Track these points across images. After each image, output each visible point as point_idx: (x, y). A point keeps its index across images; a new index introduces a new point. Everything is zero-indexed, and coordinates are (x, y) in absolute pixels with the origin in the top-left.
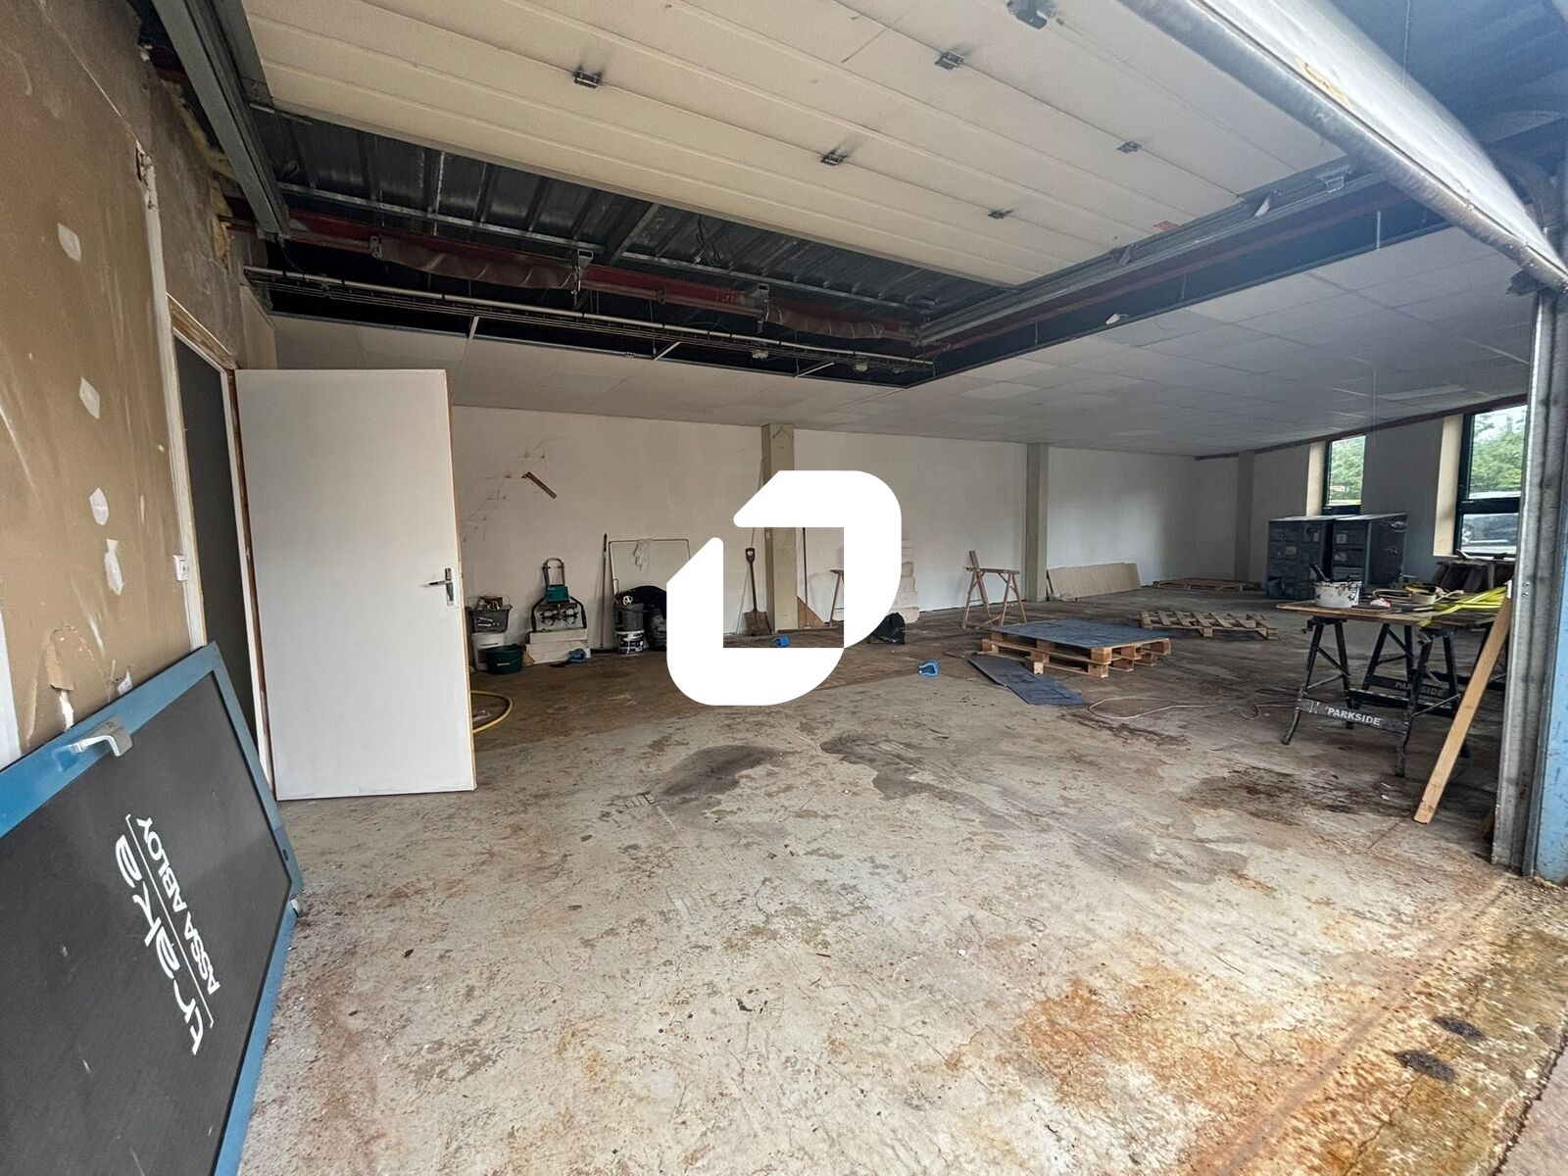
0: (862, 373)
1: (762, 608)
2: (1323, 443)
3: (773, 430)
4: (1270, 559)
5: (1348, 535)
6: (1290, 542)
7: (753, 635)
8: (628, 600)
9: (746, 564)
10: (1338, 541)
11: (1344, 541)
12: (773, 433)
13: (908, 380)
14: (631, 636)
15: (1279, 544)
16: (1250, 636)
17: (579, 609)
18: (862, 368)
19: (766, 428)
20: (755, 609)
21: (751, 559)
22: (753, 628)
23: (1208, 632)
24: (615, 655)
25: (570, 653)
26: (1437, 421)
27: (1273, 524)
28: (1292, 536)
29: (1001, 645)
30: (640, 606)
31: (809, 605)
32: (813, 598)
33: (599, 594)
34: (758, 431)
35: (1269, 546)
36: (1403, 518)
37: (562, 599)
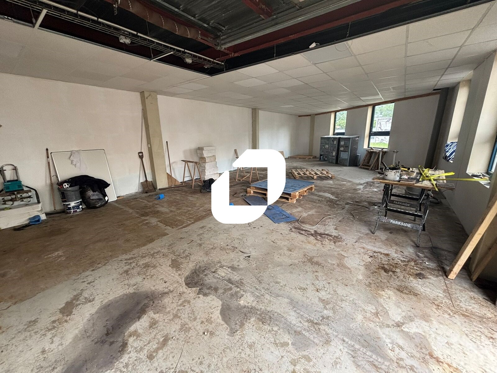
0: (189, 64)
1: (150, 179)
2: (335, 113)
3: (146, 94)
4: (321, 149)
5: (344, 142)
6: (326, 144)
7: (146, 193)
8: (66, 186)
9: (139, 160)
10: (341, 144)
11: (343, 144)
12: (146, 96)
13: (213, 71)
14: (72, 204)
15: (324, 144)
16: (327, 178)
17: (33, 193)
18: (189, 61)
19: (142, 93)
20: (146, 181)
21: (141, 157)
22: (146, 189)
23: (315, 177)
24: (64, 215)
25: (30, 219)
26: (367, 107)
27: (321, 138)
28: (327, 142)
29: (255, 191)
30: (77, 188)
31: (173, 176)
32: (174, 172)
33: (48, 182)
34: (138, 94)
35: (321, 145)
36: (358, 137)
37: (17, 189)
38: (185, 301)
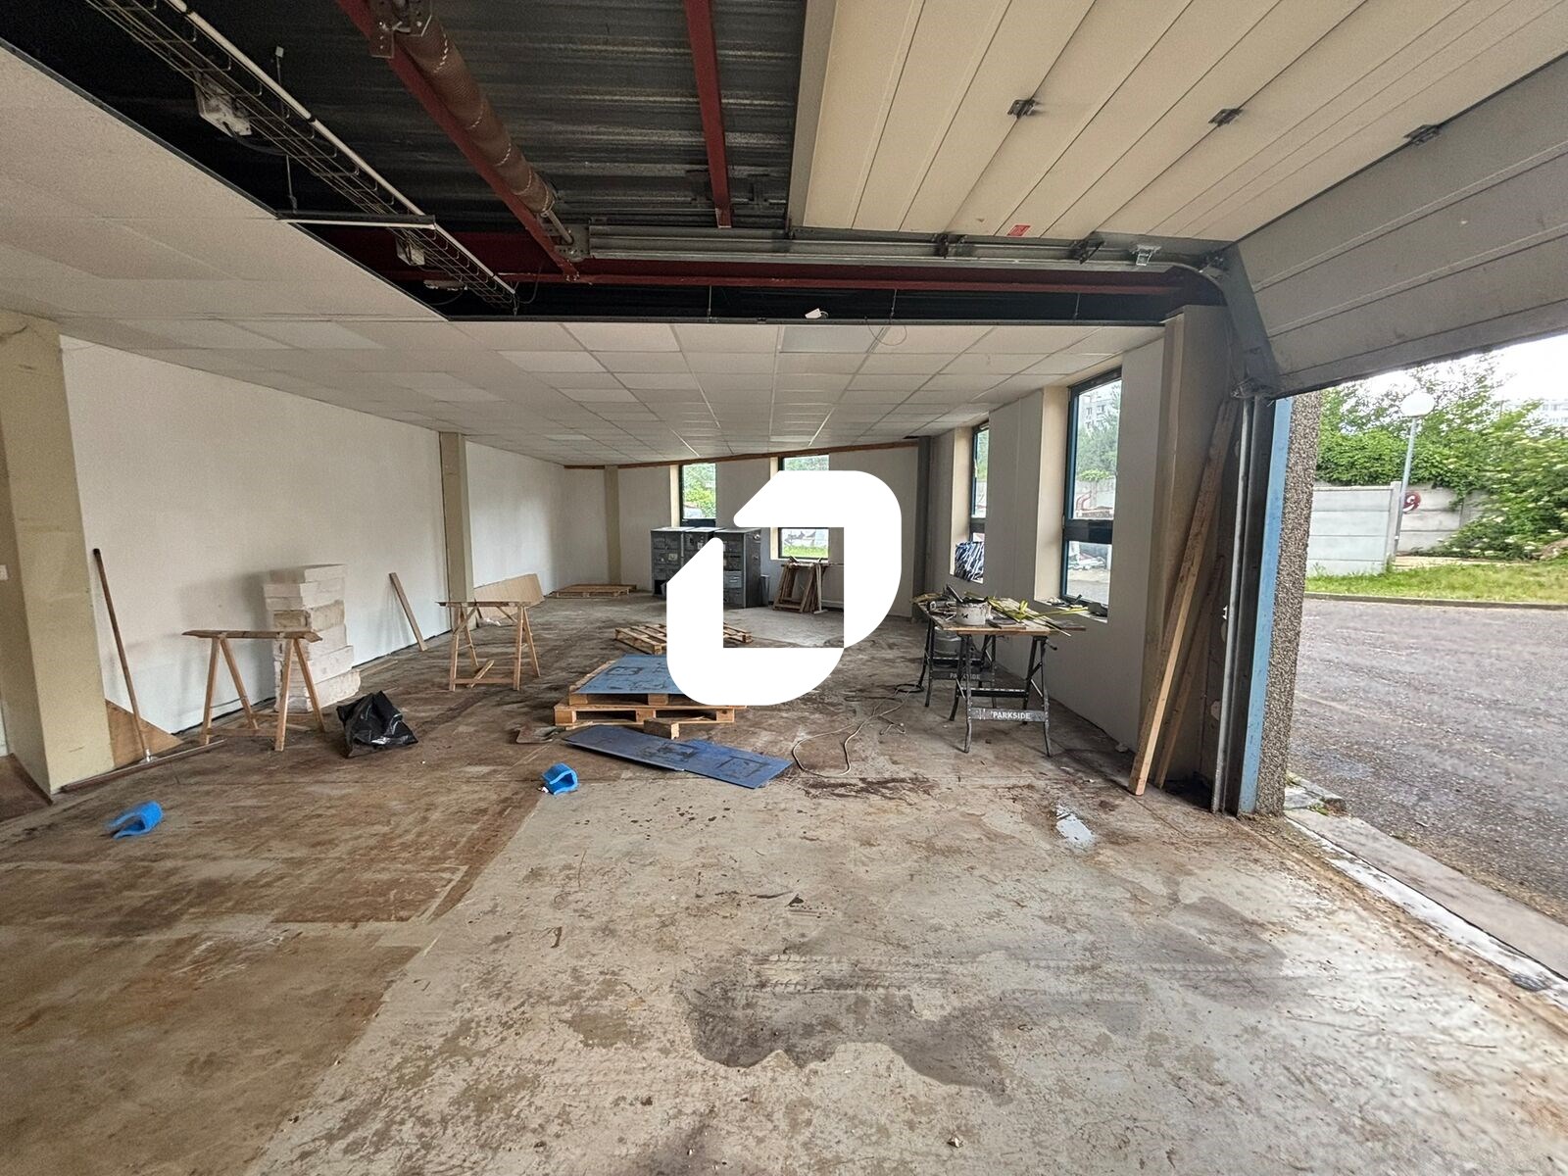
2: (677, 466)
4: (655, 563)
5: (728, 545)
6: (669, 550)
15: (663, 551)
26: (766, 460)
27: (653, 534)
29: (586, 709)
35: (653, 554)
36: (760, 532)
38: (791, 1110)
